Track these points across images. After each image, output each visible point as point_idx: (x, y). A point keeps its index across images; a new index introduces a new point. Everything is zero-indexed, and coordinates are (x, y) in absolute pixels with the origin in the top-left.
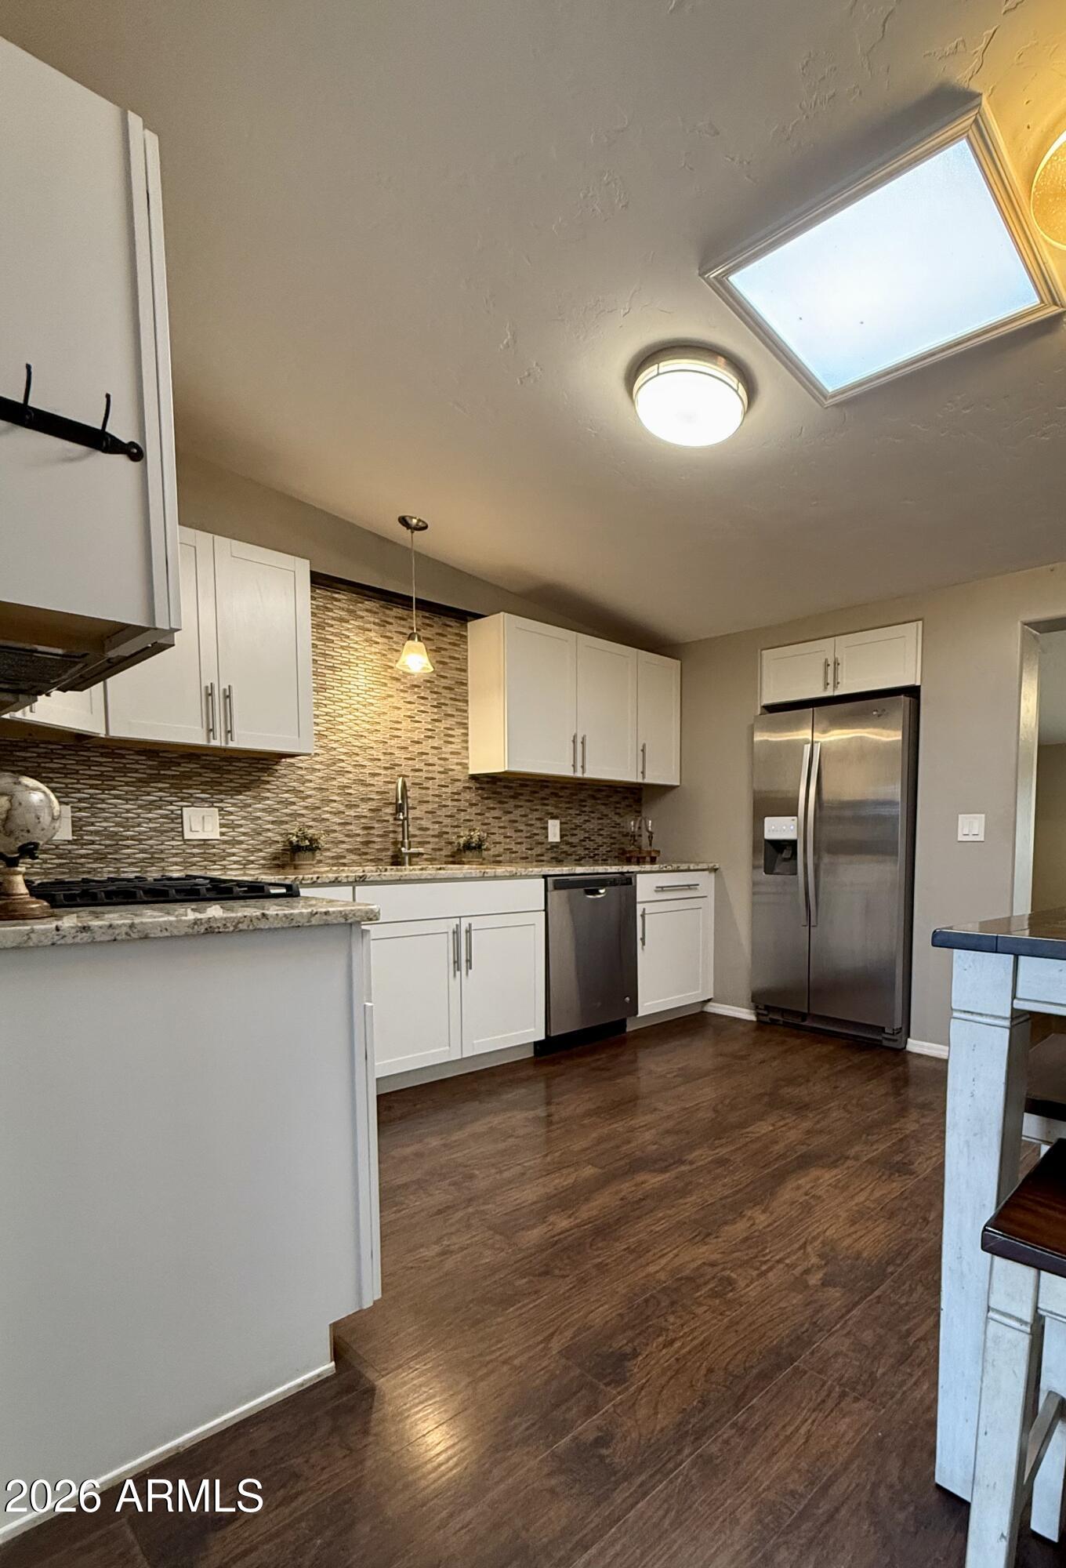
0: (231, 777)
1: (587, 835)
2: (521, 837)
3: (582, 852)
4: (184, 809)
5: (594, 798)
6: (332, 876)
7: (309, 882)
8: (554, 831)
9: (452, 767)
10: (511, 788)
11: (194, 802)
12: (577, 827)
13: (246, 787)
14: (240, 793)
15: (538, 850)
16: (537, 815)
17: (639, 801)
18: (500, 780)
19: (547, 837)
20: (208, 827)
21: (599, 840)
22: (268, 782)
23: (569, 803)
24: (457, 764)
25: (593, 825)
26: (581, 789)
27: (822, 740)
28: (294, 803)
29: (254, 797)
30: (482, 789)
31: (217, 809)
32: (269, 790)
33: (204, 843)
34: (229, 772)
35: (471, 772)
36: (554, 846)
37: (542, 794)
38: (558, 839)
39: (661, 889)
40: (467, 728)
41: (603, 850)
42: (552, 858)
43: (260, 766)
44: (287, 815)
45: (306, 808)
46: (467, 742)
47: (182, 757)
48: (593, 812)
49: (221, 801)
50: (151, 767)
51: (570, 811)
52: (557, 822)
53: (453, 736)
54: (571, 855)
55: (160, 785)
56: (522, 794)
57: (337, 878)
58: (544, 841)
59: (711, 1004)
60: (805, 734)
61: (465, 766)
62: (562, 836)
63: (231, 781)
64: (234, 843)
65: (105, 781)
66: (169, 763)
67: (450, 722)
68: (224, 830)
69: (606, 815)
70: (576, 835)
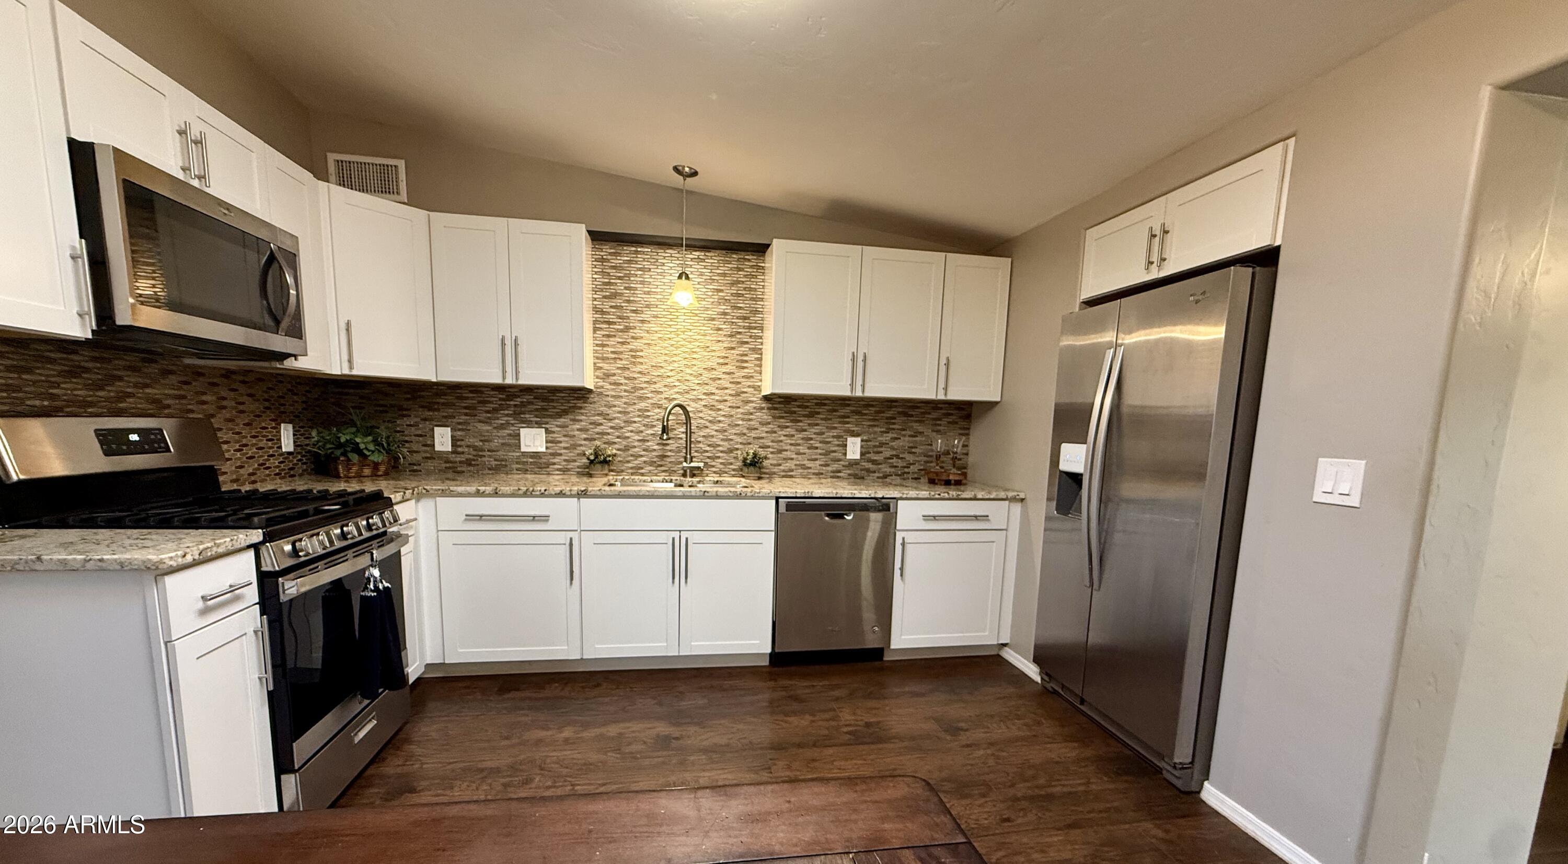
0: (555, 404)
1: (894, 453)
2: (816, 454)
3: (887, 469)
4: (521, 429)
5: (905, 414)
6: (558, 489)
7: (538, 493)
8: (854, 447)
9: (745, 390)
10: (807, 407)
11: (529, 424)
12: (882, 444)
13: (564, 413)
14: (560, 417)
15: (835, 466)
16: (834, 432)
17: (968, 417)
18: (795, 400)
19: (845, 454)
20: (537, 443)
21: (910, 458)
22: (581, 408)
23: (874, 420)
24: (749, 387)
25: (905, 442)
26: (891, 407)
27: (1126, 342)
28: (601, 424)
29: (571, 420)
30: (775, 409)
31: (544, 430)
32: (582, 414)
33: (536, 455)
34: (553, 401)
35: (764, 393)
36: (853, 464)
37: (842, 412)
38: (858, 457)
39: (927, 518)
40: (761, 354)
41: (913, 468)
42: (849, 475)
43: (576, 395)
44: (598, 434)
45: (612, 428)
46: (760, 366)
47: (521, 391)
48: (904, 430)
49: (547, 423)
50: (501, 399)
51: (876, 429)
52: (858, 440)
53: (746, 361)
54: (875, 472)
55: (506, 412)
56: (818, 413)
57: (561, 491)
58: (843, 457)
59: (1006, 649)
60: (1108, 337)
61: (758, 389)
62: (862, 454)
63: (554, 408)
64: (555, 455)
65: (471, 411)
66: (512, 397)
67: (745, 348)
68: (549, 445)
69: (921, 433)
70: (881, 452)
